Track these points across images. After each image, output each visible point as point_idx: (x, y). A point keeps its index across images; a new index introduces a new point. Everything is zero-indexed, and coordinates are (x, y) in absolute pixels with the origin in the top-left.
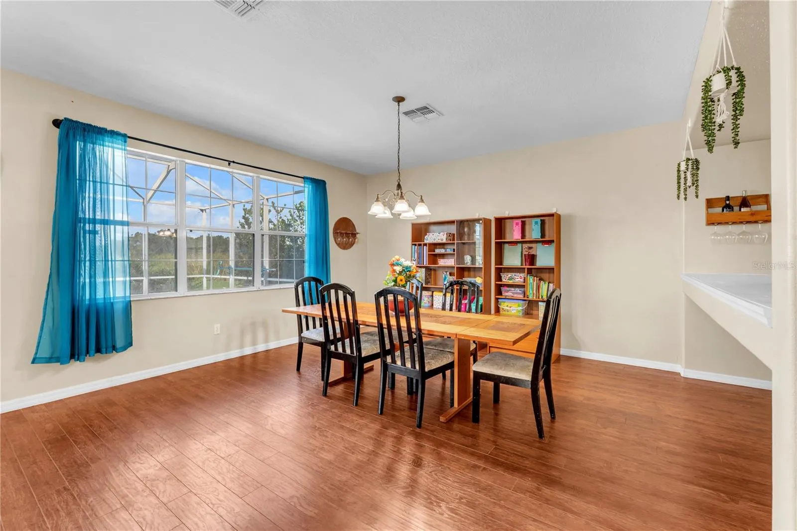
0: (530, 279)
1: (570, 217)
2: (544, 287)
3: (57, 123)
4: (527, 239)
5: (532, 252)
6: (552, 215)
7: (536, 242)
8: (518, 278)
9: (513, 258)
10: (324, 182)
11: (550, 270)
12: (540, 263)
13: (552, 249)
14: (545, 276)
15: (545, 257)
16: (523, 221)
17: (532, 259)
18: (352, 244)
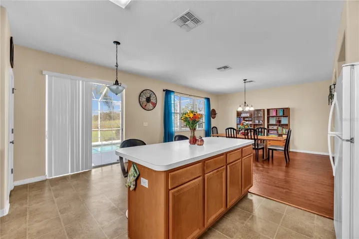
0: (280, 128)
1: (293, 109)
2: (284, 130)
3: (164, 90)
4: (278, 115)
5: (280, 119)
6: (287, 108)
7: (281, 116)
8: (275, 128)
9: (273, 121)
10: (209, 99)
11: (287, 125)
12: (282, 123)
13: (287, 118)
14: (284, 127)
15: (284, 121)
16: (276, 110)
17: (280, 122)
18: (215, 117)
